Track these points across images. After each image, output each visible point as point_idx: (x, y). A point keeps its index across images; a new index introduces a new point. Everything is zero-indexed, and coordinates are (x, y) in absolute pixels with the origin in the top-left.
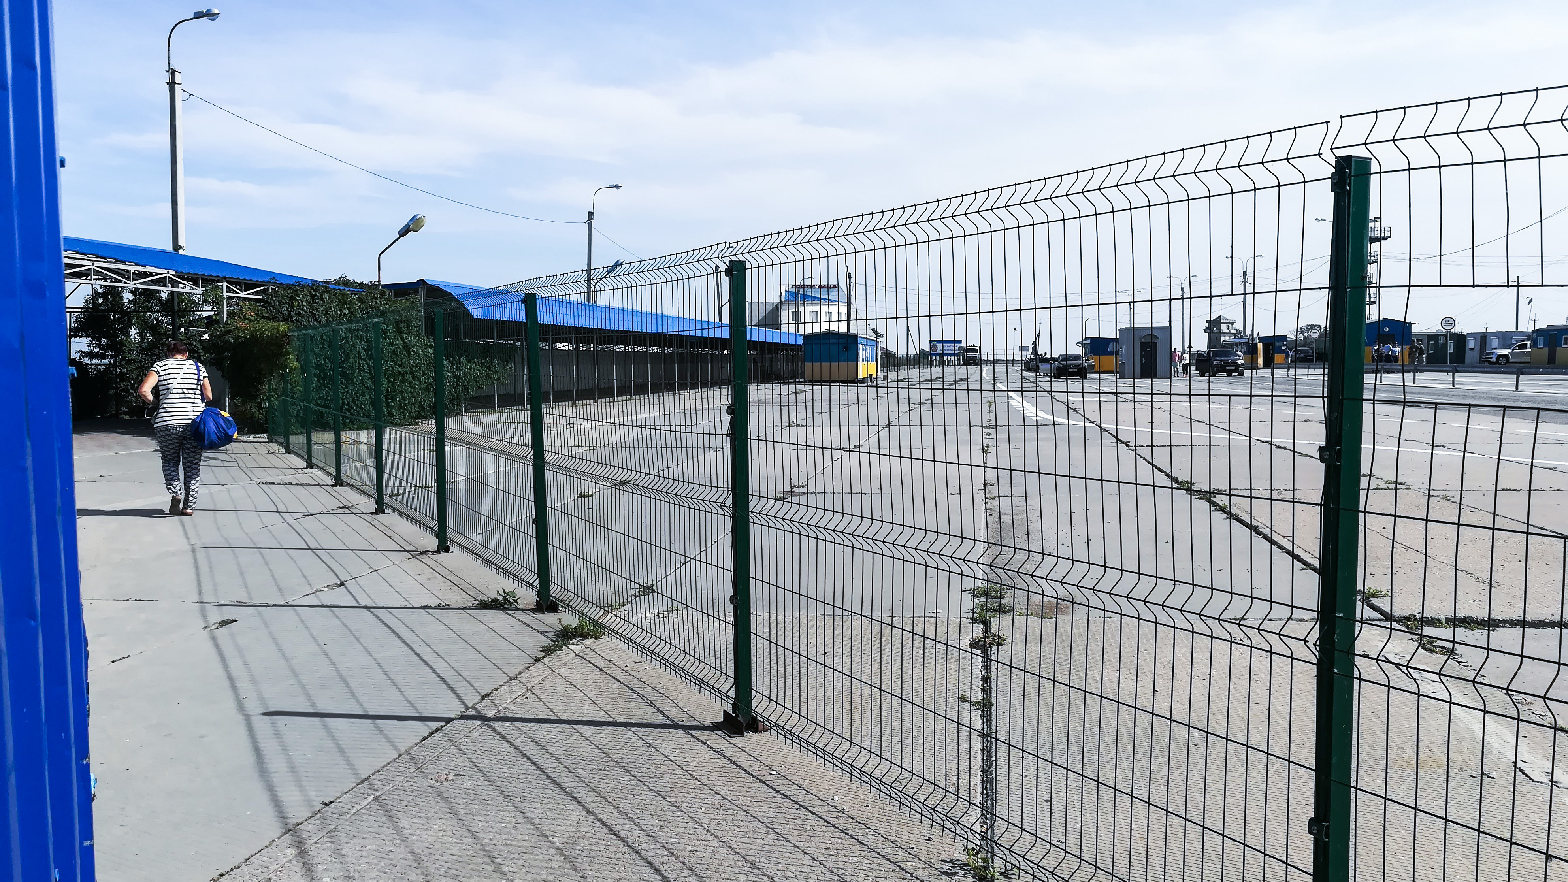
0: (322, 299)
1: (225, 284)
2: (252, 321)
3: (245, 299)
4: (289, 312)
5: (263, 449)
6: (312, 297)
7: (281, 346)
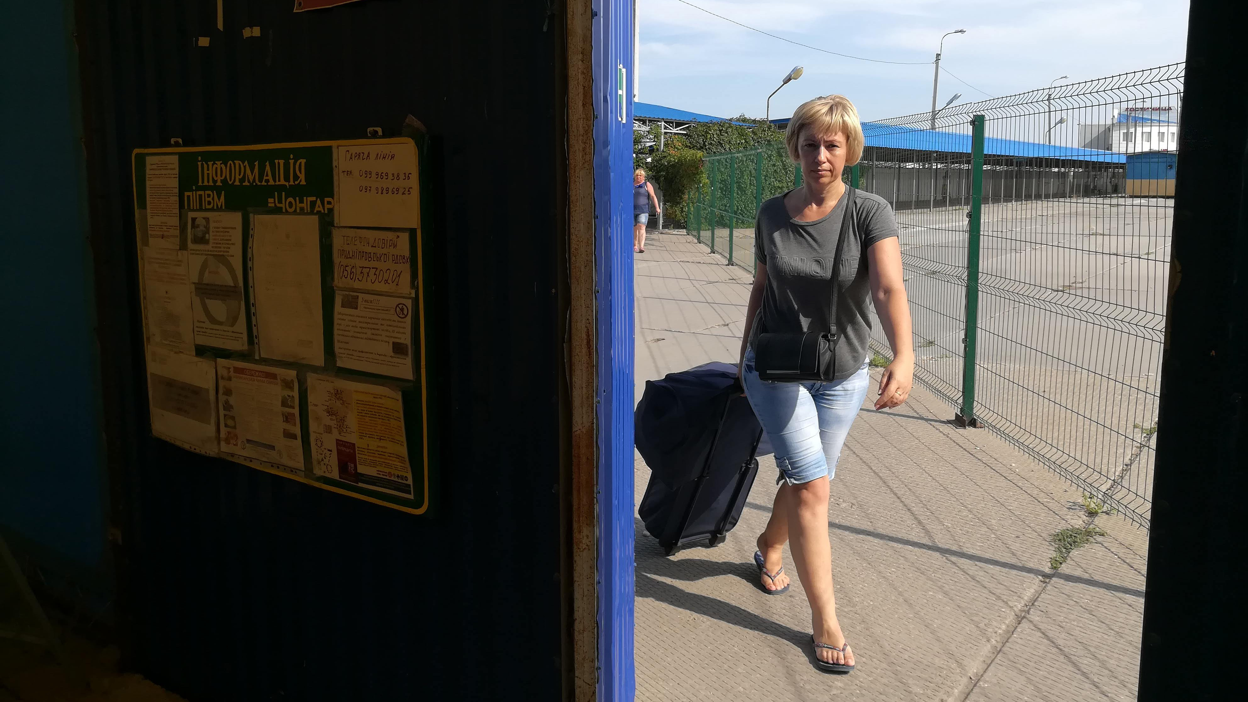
0: (727, 133)
1: (663, 123)
2: (680, 150)
3: (675, 134)
4: (704, 143)
5: (683, 239)
6: (720, 131)
7: (697, 168)
